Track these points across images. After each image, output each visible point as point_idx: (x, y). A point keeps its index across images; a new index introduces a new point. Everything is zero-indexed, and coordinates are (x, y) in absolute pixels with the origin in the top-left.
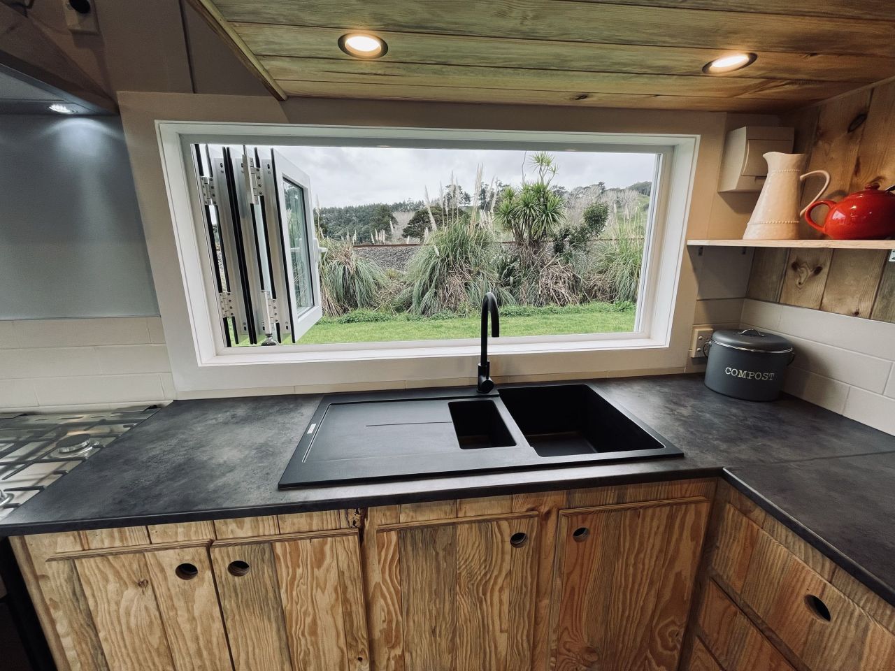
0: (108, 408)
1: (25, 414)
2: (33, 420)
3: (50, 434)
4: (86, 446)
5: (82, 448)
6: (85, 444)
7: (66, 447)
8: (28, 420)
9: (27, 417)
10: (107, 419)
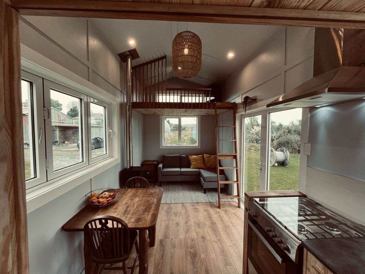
0: (349, 219)
1: (317, 204)
2: (319, 207)
3: (323, 216)
4: (335, 231)
5: (334, 231)
6: (335, 230)
7: (328, 226)
8: (317, 206)
9: (318, 205)
10: (347, 224)
